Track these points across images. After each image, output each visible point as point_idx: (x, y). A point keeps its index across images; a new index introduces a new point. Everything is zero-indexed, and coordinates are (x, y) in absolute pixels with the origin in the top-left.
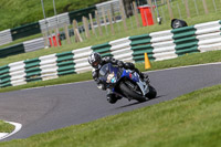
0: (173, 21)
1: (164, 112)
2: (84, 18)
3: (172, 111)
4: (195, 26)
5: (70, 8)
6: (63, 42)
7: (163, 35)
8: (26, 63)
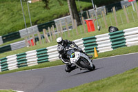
0: (110, 28)
5: (38, 22)
7: (104, 37)
8: (18, 56)
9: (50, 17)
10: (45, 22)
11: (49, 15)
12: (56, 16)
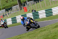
1: (30, 34)
2: (9, 11)
3: (32, 34)
4: (38, 12)
5: (6, 8)
6: (4, 17)
7: (30, 14)
9: (10, 6)
10: (8, 8)
11: (10, 5)
12: (13, 5)
